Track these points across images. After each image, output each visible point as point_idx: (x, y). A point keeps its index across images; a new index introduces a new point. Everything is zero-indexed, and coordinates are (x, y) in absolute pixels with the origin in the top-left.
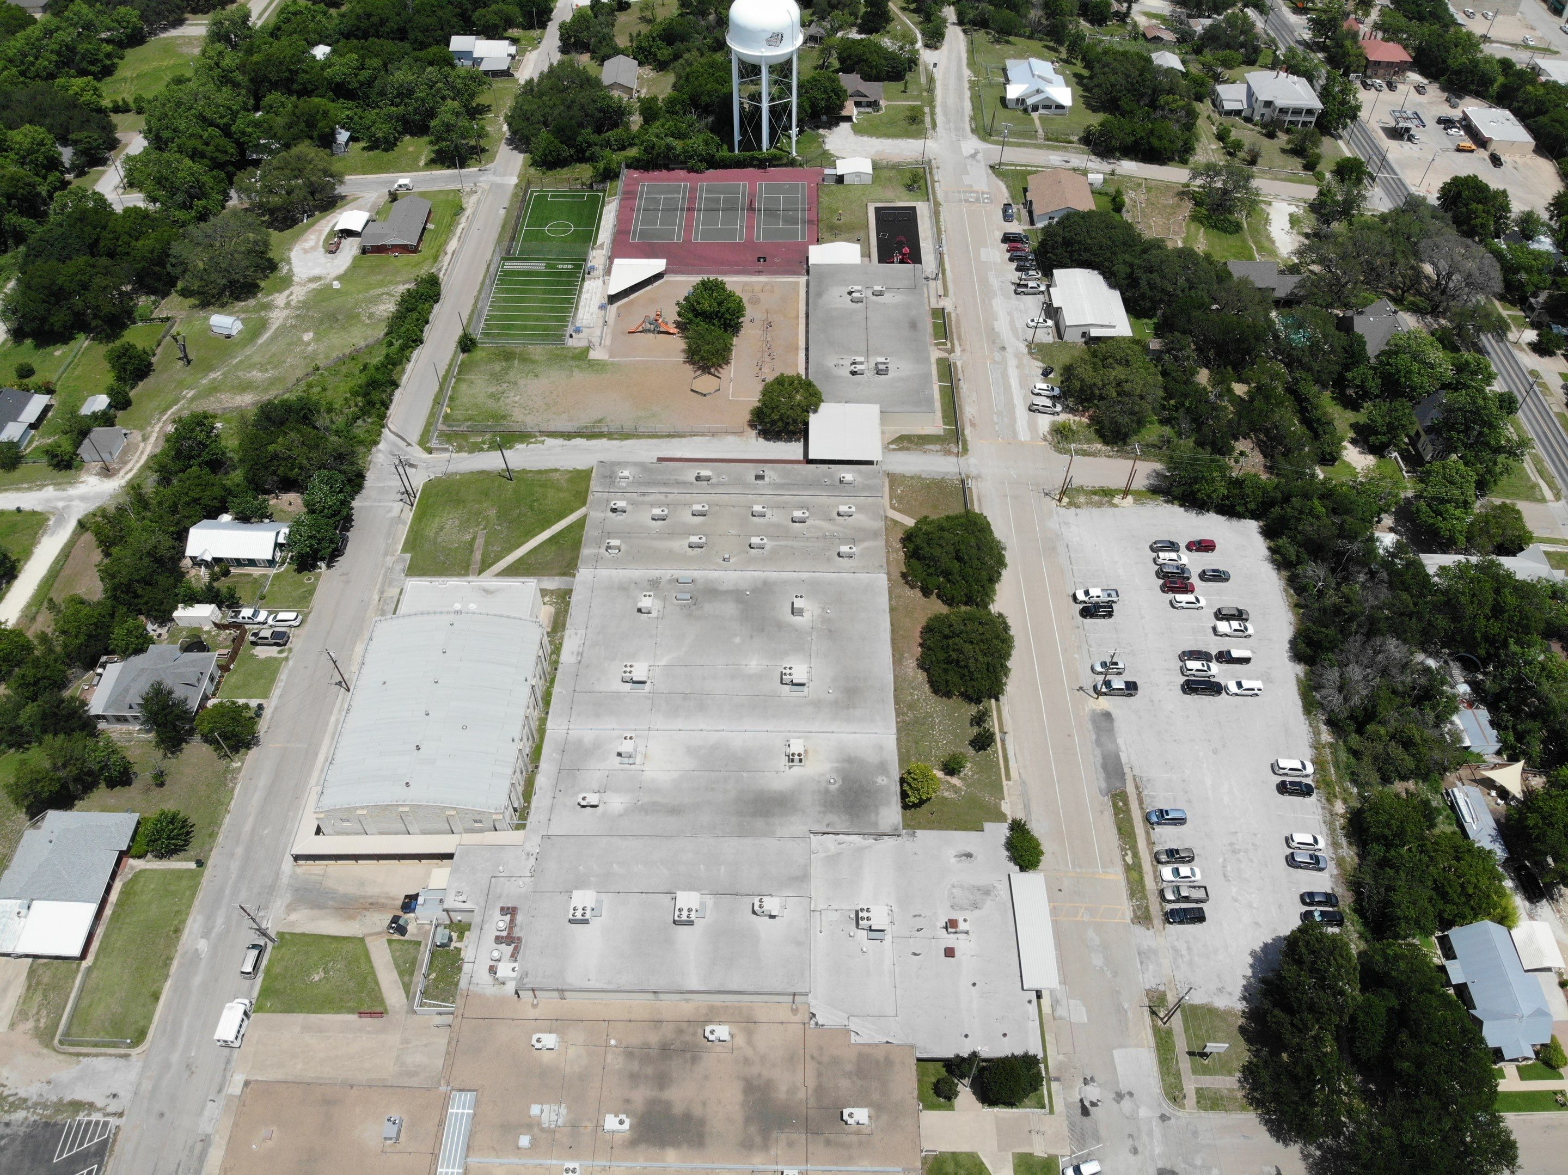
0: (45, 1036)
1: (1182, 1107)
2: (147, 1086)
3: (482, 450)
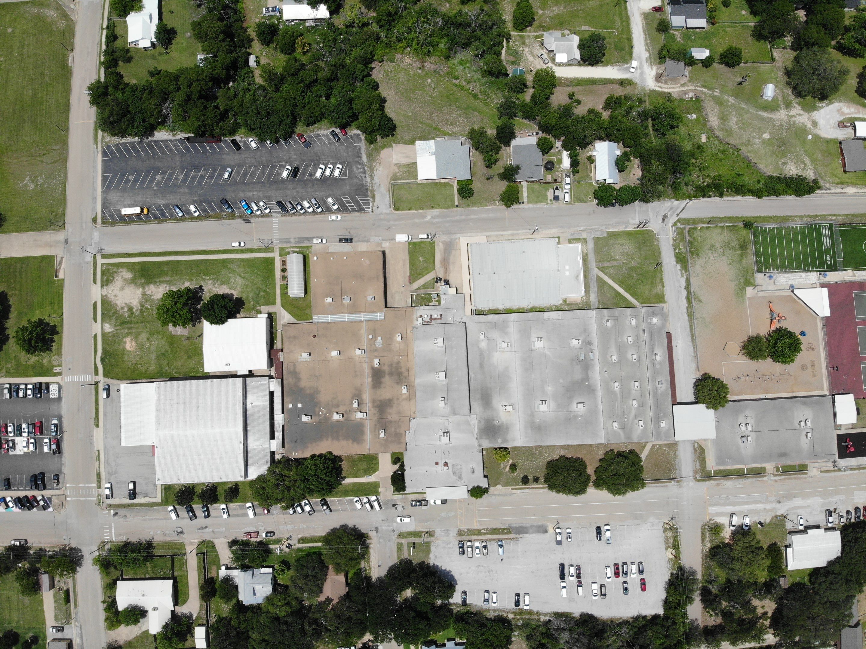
1: (397, 537)
3: (675, 249)
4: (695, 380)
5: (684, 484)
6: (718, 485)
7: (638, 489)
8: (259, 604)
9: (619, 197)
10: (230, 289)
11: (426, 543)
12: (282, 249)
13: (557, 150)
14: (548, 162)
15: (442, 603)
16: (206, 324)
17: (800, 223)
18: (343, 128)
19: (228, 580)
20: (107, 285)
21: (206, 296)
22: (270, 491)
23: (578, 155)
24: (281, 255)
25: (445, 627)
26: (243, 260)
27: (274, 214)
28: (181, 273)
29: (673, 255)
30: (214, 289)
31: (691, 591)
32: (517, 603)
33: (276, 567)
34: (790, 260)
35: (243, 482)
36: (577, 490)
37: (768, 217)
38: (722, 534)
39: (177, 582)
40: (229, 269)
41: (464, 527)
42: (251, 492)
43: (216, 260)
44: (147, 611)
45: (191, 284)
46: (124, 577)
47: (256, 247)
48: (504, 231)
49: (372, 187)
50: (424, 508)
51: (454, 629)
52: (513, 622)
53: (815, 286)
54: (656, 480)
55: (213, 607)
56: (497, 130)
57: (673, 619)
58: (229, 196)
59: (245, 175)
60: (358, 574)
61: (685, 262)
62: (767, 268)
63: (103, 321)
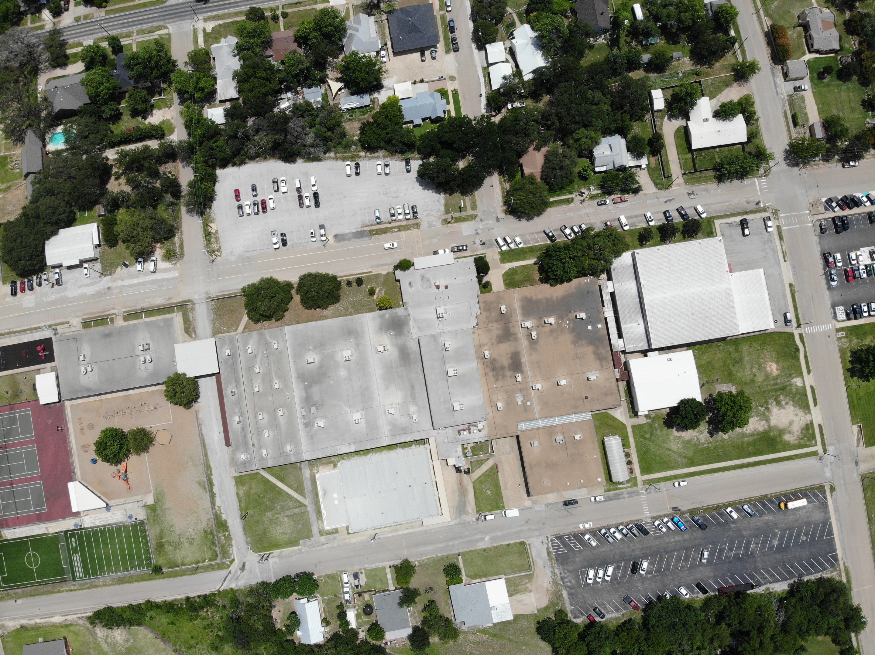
0: (530, 577)
1: (477, 215)
2: (536, 533)
3: (229, 535)
4: (199, 400)
5: (204, 296)
6: (170, 299)
7: (249, 286)
8: (604, 137)
9: (292, 585)
10: (681, 437)
11: (449, 213)
12: (635, 484)
13: (363, 628)
14: (370, 614)
15: (428, 159)
16: (699, 398)
17: (105, 578)
18: (592, 623)
19: (638, 155)
20: (807, 425)
21: (704, 427)
22: (607, 243)
23: (340, 625)
24: (635, 478)
25: (424, 137)
26: (673, 468)
27: (649, 520)
28: (734, 447)
29: (231, 528)
30: (697, 434)
31: (191, 194)
32: (357, 166)
33: (592, 173)
34: (112, 538)
35: (635, 248)
36: (308, 278)
37: (139, 581)
38: (163, 251)
39: (687, 147)
40: (685, 457)
41: (414, 232)
42: (627, 240)
43: (700, 465)
44: (714, 117)
45: (722, 437)
46: (740, 146)
47: (662, 484)
48: (406, 534)
49: (552, 564)
50: (455, 245)
51: (415, 136)
52: (359, 148)
53: (85, 513)
54: (232, 297)
55: (649, 129)
56: (429, 643)
57: (207, 165)
58: (699, 533)
59: (687, 558)
60: (511, 177)
61: (217, 523)
62: (134, 526)
63: (804, 387)
